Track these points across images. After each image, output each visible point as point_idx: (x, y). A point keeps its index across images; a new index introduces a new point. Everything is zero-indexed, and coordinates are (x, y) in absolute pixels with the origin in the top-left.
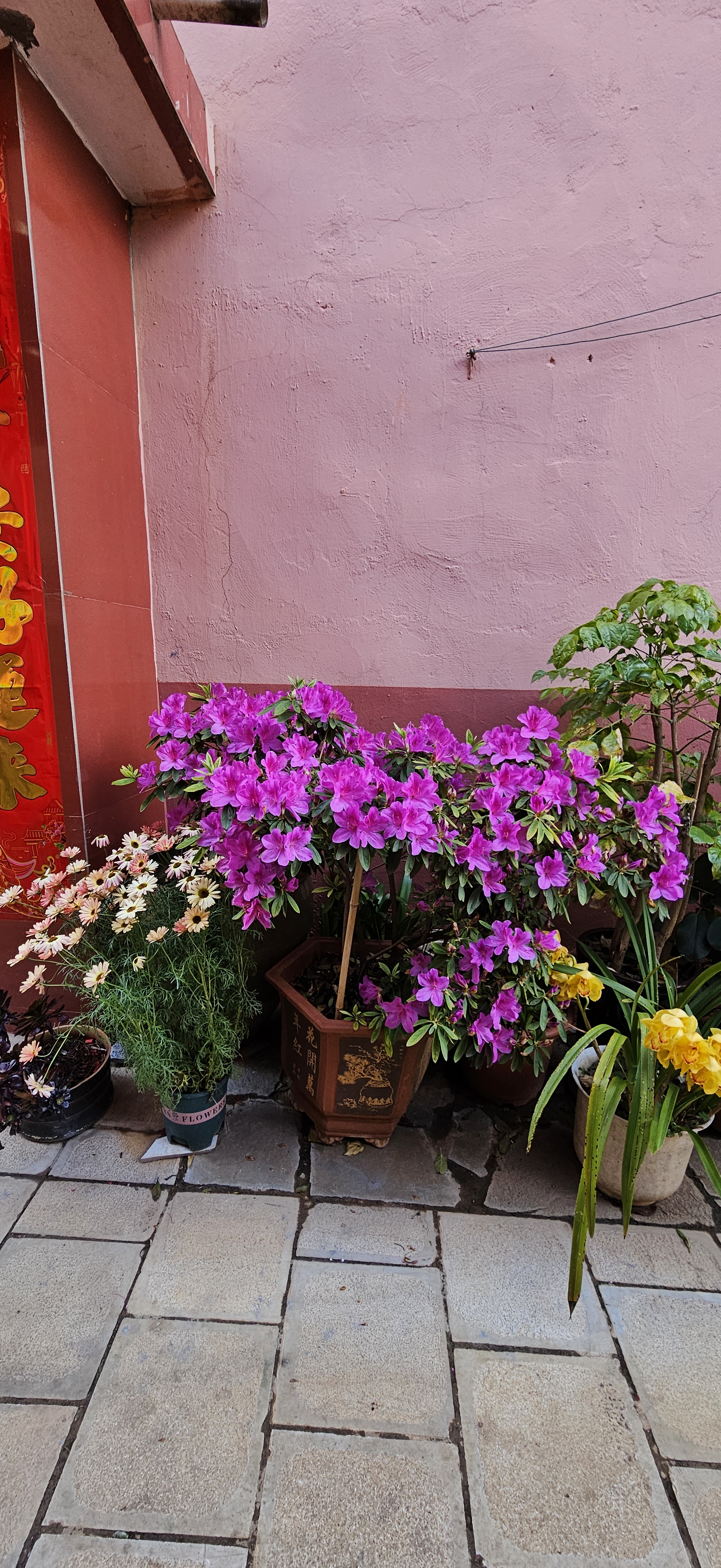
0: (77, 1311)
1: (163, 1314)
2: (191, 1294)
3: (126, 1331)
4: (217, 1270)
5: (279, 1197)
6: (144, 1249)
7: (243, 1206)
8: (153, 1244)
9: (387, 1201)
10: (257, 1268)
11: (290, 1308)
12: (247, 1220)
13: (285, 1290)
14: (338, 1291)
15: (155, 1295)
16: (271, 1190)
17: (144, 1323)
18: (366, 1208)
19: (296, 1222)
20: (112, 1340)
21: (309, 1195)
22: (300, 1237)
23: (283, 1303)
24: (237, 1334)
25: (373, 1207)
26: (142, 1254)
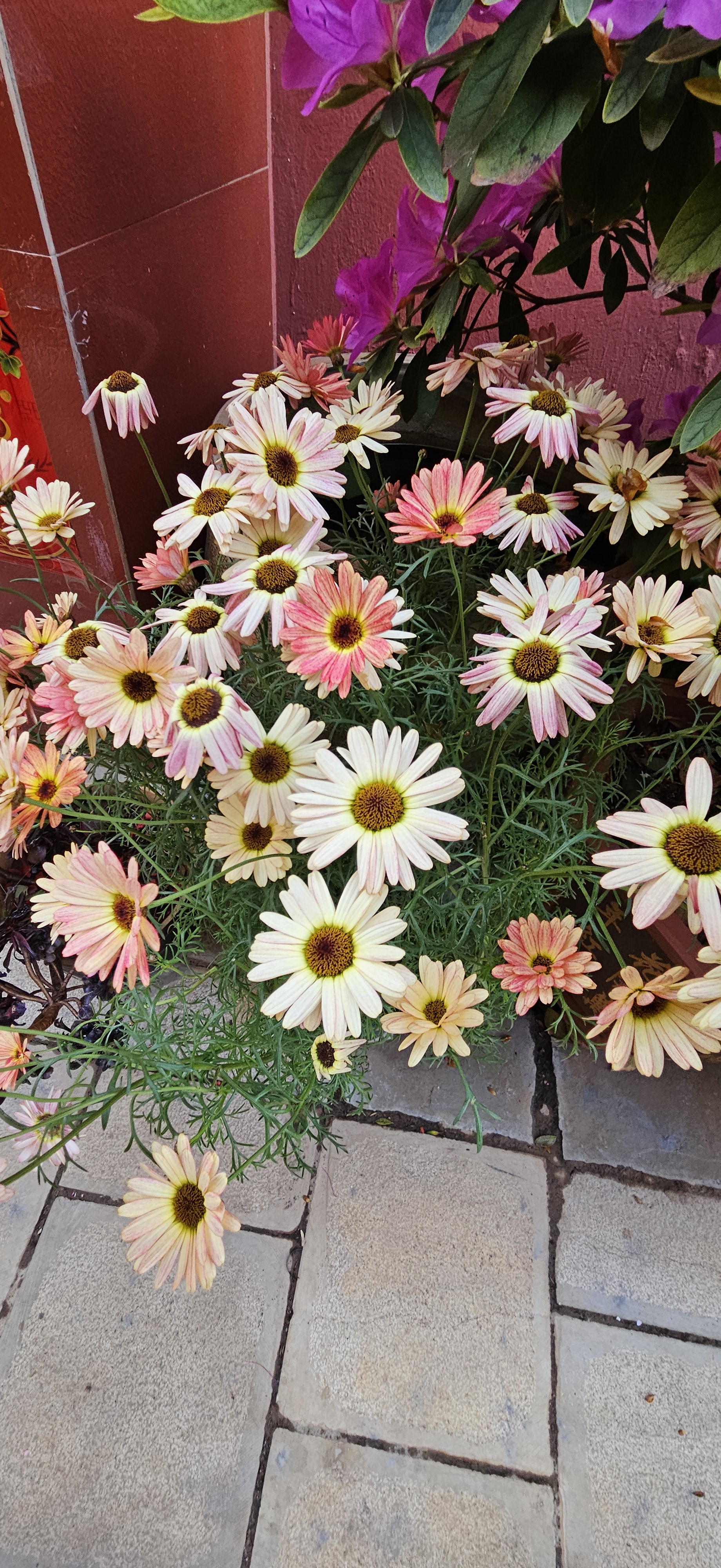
0: (192, 1398)
1: (343, 1427)
2: (385, 1379)
3: (282, 1461)
4: (424, 1323)
5: (509, 1153)
6: (292, 1251)
7: (451, 1166)
8: (308, 1240)
9: (693, 1183)
10: (494, 1327)
11: (564, 1438)
12: (462, 1202)
13: (550, 1390)
14: (642, 1403)
15: (325, 1374)
16: (494, 1135)
17: (313, 1444)
18: (660, 1194)
19: (547, 1220)
20: (261, 1480)
21: (561, 1157)
22: (559, 1257)
23: (549, 1422)
24: (481, 1497)
25: (672, 1194)
26: (290, 1265)
